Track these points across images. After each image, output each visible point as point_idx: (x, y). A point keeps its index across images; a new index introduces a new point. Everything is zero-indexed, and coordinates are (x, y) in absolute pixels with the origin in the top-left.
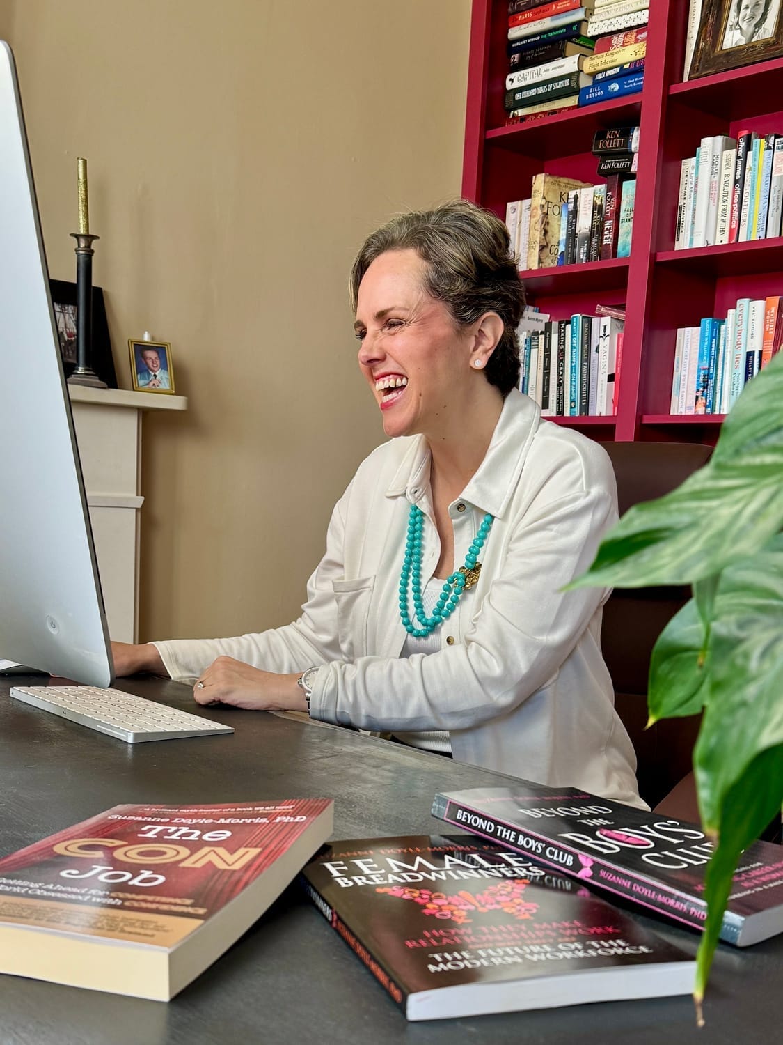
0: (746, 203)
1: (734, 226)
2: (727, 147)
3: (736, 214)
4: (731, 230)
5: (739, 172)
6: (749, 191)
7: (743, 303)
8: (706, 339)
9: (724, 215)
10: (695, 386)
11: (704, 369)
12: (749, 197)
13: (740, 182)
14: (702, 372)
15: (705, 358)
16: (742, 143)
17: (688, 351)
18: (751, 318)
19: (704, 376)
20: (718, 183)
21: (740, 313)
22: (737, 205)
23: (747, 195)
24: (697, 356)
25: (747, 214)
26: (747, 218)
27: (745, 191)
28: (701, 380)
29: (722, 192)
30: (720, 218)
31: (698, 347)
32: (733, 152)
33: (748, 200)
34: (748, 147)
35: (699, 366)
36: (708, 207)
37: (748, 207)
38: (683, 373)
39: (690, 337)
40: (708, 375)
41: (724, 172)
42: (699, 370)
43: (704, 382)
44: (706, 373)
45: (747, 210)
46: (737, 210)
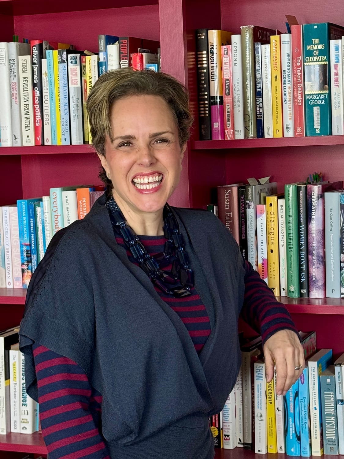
0: (47, 105)
1: (38, 124)
2: (21, 52)
3: (39, 114)
4: (36, 128)
5: (36, 76)
6: (48, 94)
7: (56, 191)
8: (25, 219)
9: (27, 113)
10: (19, 259)
11: (26, 245)
12: (48, 99)
13: (38, 85)
14: (25, 248)
15: (25, 235)
16: (36, 52)
17: (8, 227)
18: (65, 206)
19: (27, 251)
20: (17, 84)
21: (54, 200)
22: (38, 105)
23: (46, 97)
24: (18, 233)
25: (49, 114)
26: (49, 118)
27: (44, 94)
28: (25, 254)
29: (22, 93)
30: (24, 116)
31: (18, 224)
32: (28, 58)
33: (49, 102)
34: (42, 56)
35: (20, 242)
36: (11, 106)
37: (49, 108)
38: (6, 247)
39: (8, 215)
40: (30, 251)
41: (22, 75)
42: (21, 245)
43: (27, 257)
44: (29, 249)
45: (49, 111)
46: (39, 110)
